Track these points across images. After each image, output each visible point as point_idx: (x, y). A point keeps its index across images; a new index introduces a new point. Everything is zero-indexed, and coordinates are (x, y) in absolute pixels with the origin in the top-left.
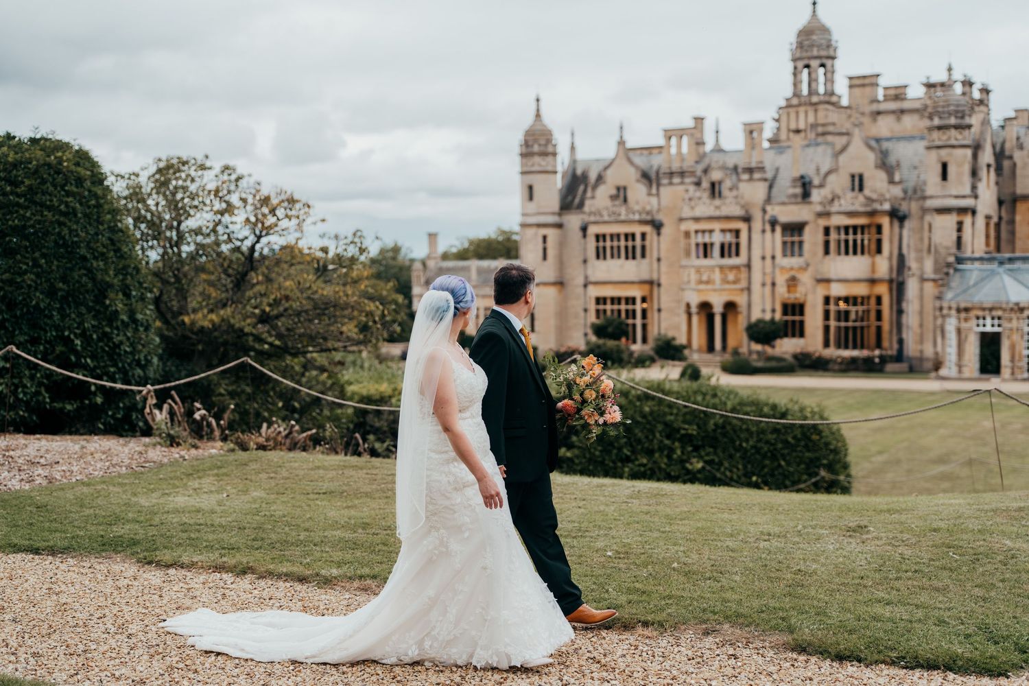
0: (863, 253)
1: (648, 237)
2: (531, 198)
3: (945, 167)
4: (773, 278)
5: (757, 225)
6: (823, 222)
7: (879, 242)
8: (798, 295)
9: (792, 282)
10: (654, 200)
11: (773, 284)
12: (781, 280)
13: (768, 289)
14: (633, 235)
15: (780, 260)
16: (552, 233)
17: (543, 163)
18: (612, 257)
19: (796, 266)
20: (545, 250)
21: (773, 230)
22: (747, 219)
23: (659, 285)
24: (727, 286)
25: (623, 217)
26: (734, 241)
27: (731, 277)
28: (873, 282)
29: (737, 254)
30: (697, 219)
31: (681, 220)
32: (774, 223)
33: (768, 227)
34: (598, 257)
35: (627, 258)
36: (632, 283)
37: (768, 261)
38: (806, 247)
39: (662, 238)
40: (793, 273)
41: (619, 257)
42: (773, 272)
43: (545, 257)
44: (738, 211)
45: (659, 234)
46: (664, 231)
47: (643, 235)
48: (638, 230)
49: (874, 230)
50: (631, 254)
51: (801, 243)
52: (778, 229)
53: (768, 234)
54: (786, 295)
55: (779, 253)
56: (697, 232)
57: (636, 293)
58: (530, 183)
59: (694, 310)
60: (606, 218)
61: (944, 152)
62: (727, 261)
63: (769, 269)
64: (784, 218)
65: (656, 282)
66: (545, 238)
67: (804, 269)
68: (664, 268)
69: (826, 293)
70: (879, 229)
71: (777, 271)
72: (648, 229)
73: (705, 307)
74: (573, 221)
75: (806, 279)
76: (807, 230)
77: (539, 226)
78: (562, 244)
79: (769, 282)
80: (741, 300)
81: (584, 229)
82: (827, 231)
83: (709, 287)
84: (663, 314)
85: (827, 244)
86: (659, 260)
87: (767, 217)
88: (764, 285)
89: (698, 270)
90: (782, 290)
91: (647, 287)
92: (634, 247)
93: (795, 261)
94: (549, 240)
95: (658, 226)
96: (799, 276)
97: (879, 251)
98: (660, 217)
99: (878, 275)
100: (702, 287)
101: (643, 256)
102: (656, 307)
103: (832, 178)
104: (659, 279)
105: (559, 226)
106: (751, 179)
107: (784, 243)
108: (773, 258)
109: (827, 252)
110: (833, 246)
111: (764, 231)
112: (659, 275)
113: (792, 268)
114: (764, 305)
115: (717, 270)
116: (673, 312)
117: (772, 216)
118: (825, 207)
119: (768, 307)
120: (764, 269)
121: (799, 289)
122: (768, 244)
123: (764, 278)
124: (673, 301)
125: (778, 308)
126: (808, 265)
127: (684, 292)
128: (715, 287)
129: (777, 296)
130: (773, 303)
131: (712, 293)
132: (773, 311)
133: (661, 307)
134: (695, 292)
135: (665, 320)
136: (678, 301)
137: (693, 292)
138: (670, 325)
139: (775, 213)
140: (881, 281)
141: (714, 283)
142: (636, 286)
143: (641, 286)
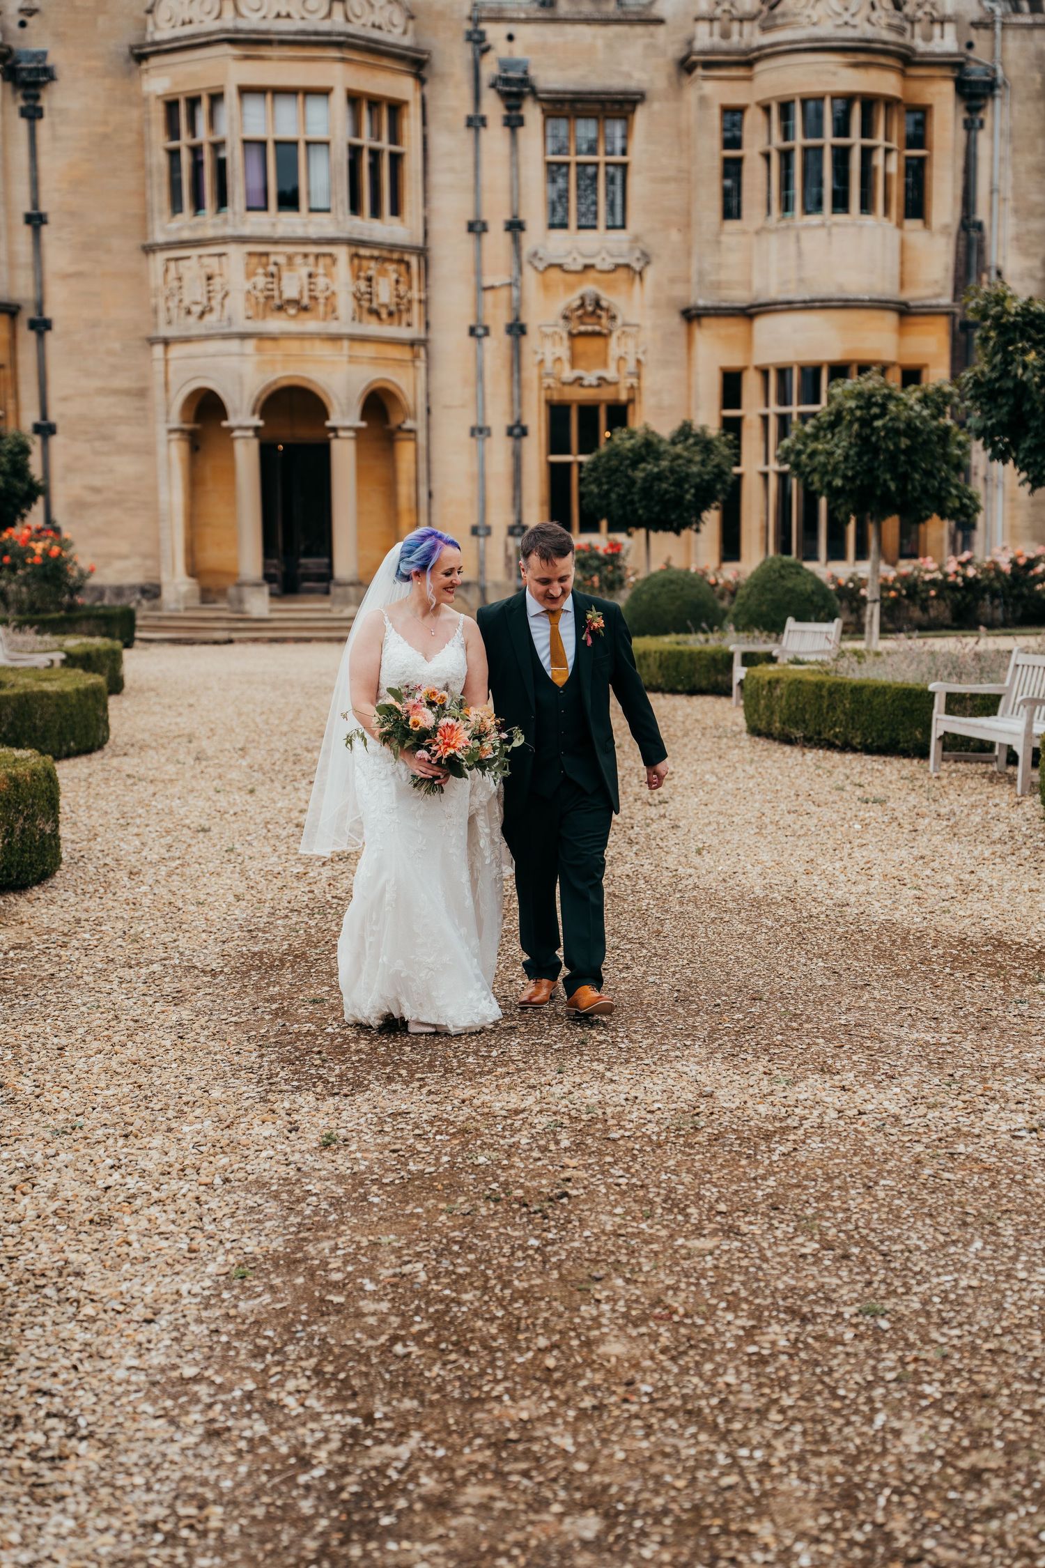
0: (867, 206)
4: (516, 308)
5: (452, 95)
7: (916, 173)
8: (610, 374)
9: (590, 323)
11: (517, 330)
12: (545, 313)
13: (497, 345)
15: (536, 234)
19: (604, 263)
21: (514, 122)
22: (417, 64)
23: (41, 326)
24: (372, 327)
26: (384, 145)
27: (384, 293)
28: (905, 312)
29: (396, 210)
30: (250, 43)
31: (140, 56)
32: (515, 91)
33: (493, 107)
37: (497, 238)
38: (636, 185)
39: (43, 127)
40: (589, 287)
42: (515, 283)
44: (397, 35)
45: (32, 114)
46: (51, 99)
49: (901, 127)
51: (624, 167)
52: (532, 113)
53: (495, 135)
54: (568, 374)
55: (535, 214)
56: (243, 96)
59: (236, 418)
62: (365, 227)
63: (496, 276)
64: (549, 78)
65: (28, 313)
67: (631, 272)
68: (57, 257)
69: (734, 361)
70: (921, 115)
71: (530, 276)
73: (294, 407)
75: (639, 310)
76: (641, 117)
79: (498, 319)
80: (408, 385)
83: (311, 324)
84: (55, 441)
85: (732, 168)
86: (36, 220)
87: (490, 68)
88: (477, 332)
89: (263, 255)
90: (547, 350)
93: (597, 244)
95: (27, 81)
96: (607, 297)
97: (916, 206)
98: (35, 40)
99: (916, 294)
100: (276, 324)
104: (40, 305)
107: (554, 170)
108: (515, 227)
109: (731, 209)
110: (755, 179)
111: (476, 123)
112: (40, 284)
113: (588, 267)
114: (481, 406)
115: (342, 253)
116: (105, 438)
117: (505, 65)
118: (726, 35)
119: (498, 421)
120: (478, 272)
121: (615, 348)
122: (495, 173)
123: (478, 304)
124: (102, 391)
125: (537, 421)
126: (646, 258)
127: (176, 351)
128: (334, 327)
129: (530, 373)
130: (517, 400)
131: (322, 350)
132: (518, 431)
133: (53, 417)
134: (250, 345)
135: (69, 469)
136: (127, 392)
137: (234, 345)
138: (96, 490)
139: (518, 51)
140: (930, 312)
141: (332, 311)
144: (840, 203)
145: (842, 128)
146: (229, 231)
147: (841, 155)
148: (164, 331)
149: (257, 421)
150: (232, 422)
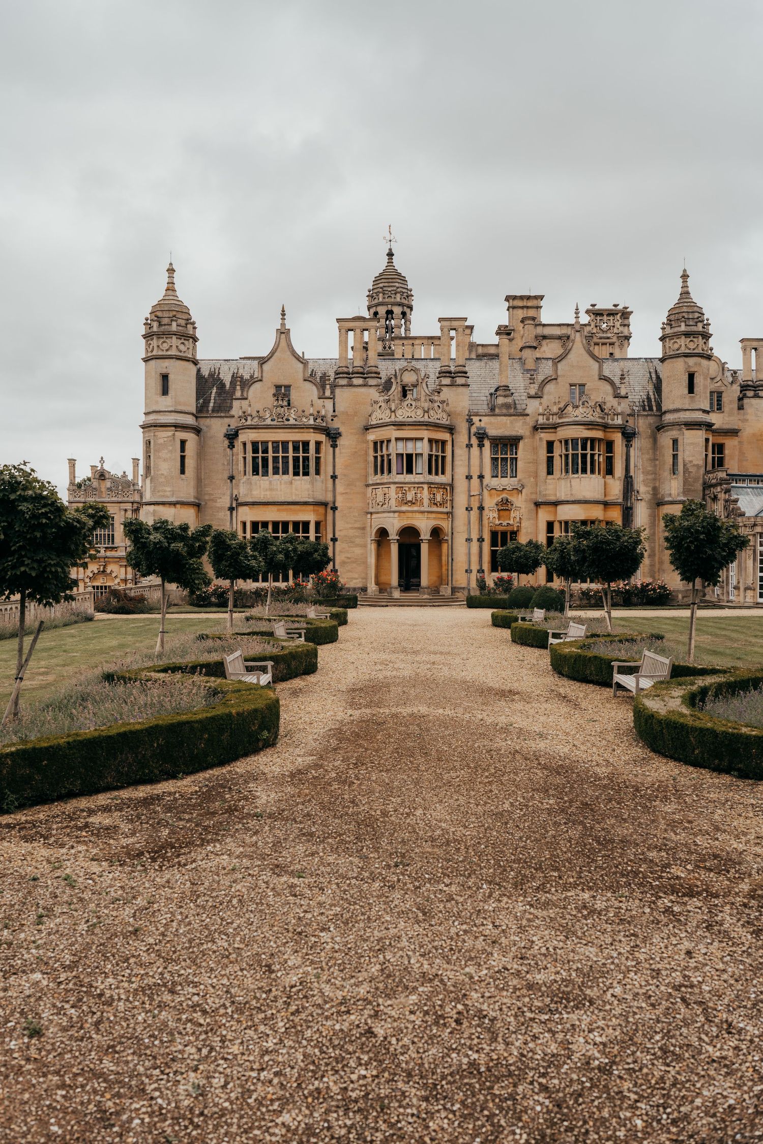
0: (593, 472)
1: (323, 447)
2: (165, 391)
3: (691, 377)
4: (481, 502)
5: (462, 438)
6: (546, 436)
7: (610, 461)
8: (511, 522)
9: (505, 506)
10: (329, 404)
11: (481, 508)
12: (490, 502)
13: (474, 513)
14: (306, 444)
15: (488, 479)
16: (190, 437)
17: (182, 347)
18: (276, 472)
19: (509, 488)
20: (183, 458)
21: (481, 446)
22: (451, 430)
23: (334, 509)
24: (435, 509)
25: (292, 422)
26: (440, 454)
27: (439, 498)
28: (606, 504)
29: (443, 473)
30: (399, 425)
31: (367, 429)
32: (482, 436)
33: (474, 441)
34: (255, 471)
35: (296, 474)
36: (306, 503)
37: (475, 481)
38: (520, 464)
39: (337, 450)
40: (504, 495)
41: (286, 472)
42: (481, 494)
43: (183, 472)
44: (445, 421)
45: (334, 446)
46: (341, 442)
47: (318, 444)
48: (312, 437)
49: (603, 447)
50: (301, 468)
51: (516, 459)
52: (487, 443)
53: (475, 450)
54: (497, 522)
55: (487, 471)
56: (397, 439)
57: (309, 516)
58: (164, 371)
59: (393, 536)
60: (269, 422)
61: (691, 361)
62: (434, 478)
63: (475, 491)
64: (492, 432)
65: (331, 505)
66: (183, 443)
67: (518, 491)
68: (340, 488)
69: (551, 519)
70: (610, 446)
71: (486, 492)
72: (322, 438)
73: (410, 533)
74: (217, 427)
75: (521, 502)
76: (521, 444)
77: (177, 426)
78: (201, 454)
79: (475, 505)
80: (445, 525)
81: (232, 437)
82: (550, 445)
83: (415, 508)
84: (337, 543)
85: (550, 460)
86: (334, 477)
87: (474, 430)
88: (469, 509)
89: (400, 486)
90: (491, 515)
91: (321, 509)
92: (306, 459)
93: (507, 482)
94: (188, 446)
95: (333, 436)
96: (510, 498)
97: (610, 471)
98: (336, 424)
99: (610, 498)
100: (404, 508)
101: (318, 472)
102: (330, 536)
103: (550, 388)
104: (334, 503)
105: (197, 431)
106: (452, 385)
107: (494, 460)
108: (481, 477)
109: (550, 472)
110: (558, 463)
111: (469, 446)
112: (334, 496)
113: (504, 489)
114: (469, 532)
115: (426, 487)
116: (352, 542)
117: (478, 429)
118: (548, 419)
119: (475, 536)
120: (469, 491)
121: (512, 514)
122: (475, 461)
123: (469, 501)
124: (352, 528)
125: (487, 536)
126: (523, 486)
127: (374, 516)
128: (422, 509)
129: (485, 522)
130: (481, 530)
131: (418, 515)
132: (481, 540)
133: (337, 536)
134: (396, 515)
135: (341, 552)
136: (359, 528)
137: (391, 515)
138: (348, 558)
139: (483, 424)
140: (615, 504)
141: (422, 504)
142: (311, 507)
143: (316, 508)
144: (584, 471)
145: (584, 448)
146: (391, 480)
147: (584, 456)
148: (371, 510)
149: (398, 538)
150: (390, 538)
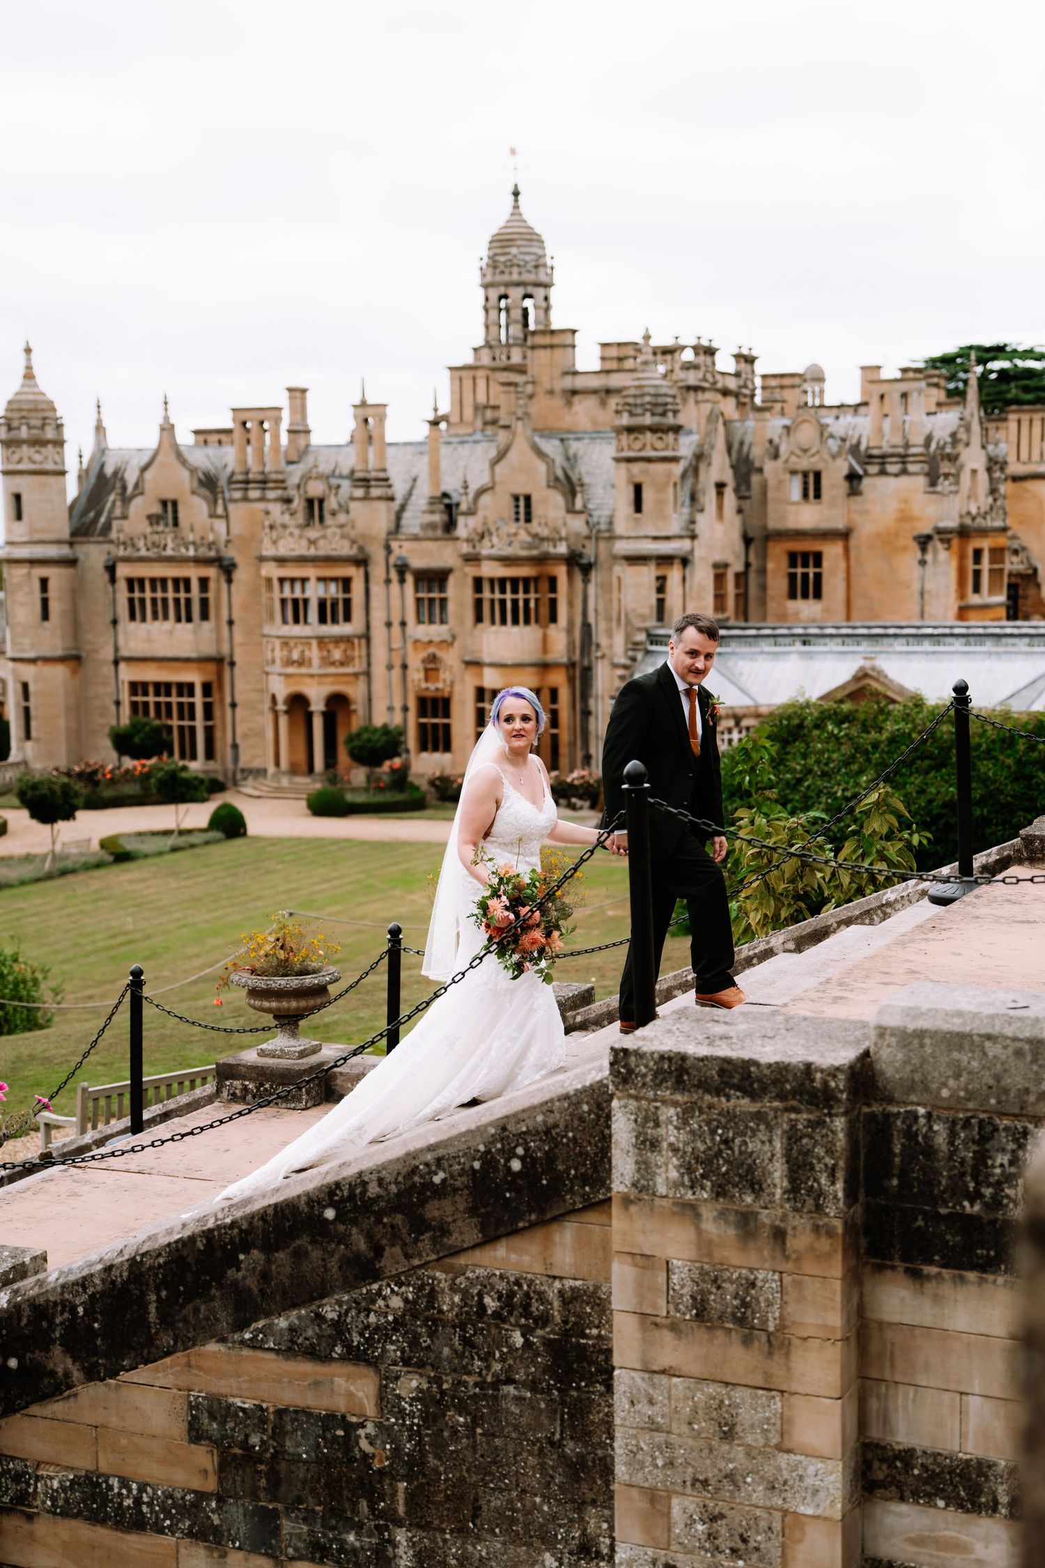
0: (527, 622)
1: (212, 585)
2: (19, 516)
3: (638, 489)
4: (404, 657)
5: (378, 571)
6: (471, 571)
7: (553, 604)
8: (440, 685)
9: (432, 666)
10: (220, 526)
11: (405, 667)
12: (415, 661)
13: (397, 672)
14: (187, 581)
15: (411, 627)
16: (56, 575)
17: (37, 457)
18: (155, 617)
19: (437, 639)
20: (45, 602)
21: (402, 581)
22: (362, 562)
23: (232, 664)
24: (332, 670)
25: (169, 552)
26: (341, 596)
27: (337, 654)
28: (544, 667)
29: (348, 618)
30: (281, 561)
31: (262, 559)
32: (402, 569)
33: (394, 575)
34: (132, 617)
35: (179, 620)
36: (187, 660)
37: (396, 628)
38: (451, 607)
39: (234, 586)
40: (431, 650)
41: (166, 617)
42: (404, 647)
43: (45, 616)
44: (346, 550)
45: (229, 581)
46: (239, 575)
47: (204, 582)
48: (194, 573)
49: (545, 585)
50: (184, 614)
51: (443, 601)
52: (410, 579)
53: (395, 587)
54: (424, 685)
55: (411, 616)
56: (282, 580)
57: (194, 677)
58: (16, 490)
59: (281, 707)
60: (143, 553)
61: (636, 468)
63: (396, 644)
64: (417, 563)
65: (227, 660)
66: (44, 582)
67: (447, 644)
68: (238, 637)
69: (478, 684)
70: (553, 582)
71: (410, 645)
72: (211, 572)
73: (298, 702)
74: (94, 555)
75: (450, 658)
76: (452, 581)
77: (32, 562)
78: (76, 593)
79: (397, 663)
80: (356, 692)
81: (111, 569)
82: (478, 583)
83: (304, 670)
84: (238, 710)
85: (478, 604)
86: (231, 622)
87: (392, 560)
88: (390, 667)
89: (286, 642)
90: (416, 675)
91: (212, 667)
92: (188, 601)
93: (435, 631)
94: (52, 585)
95: (228, 569)
96: (439, 654)
97: (553, 618)
98: (230, 553)
99: (551, 657)
100: (292, 670)
101: (205, 616)
102: (228, 700)
103: (486, 499)
104: (232, 655)
105: (71, 562)
106: (366, 498)
107: (419, 601)
108: (403, 624)
109: (479, 620)
110: (485, 608)
111: (388, 581)
112: (232, 648)
113: (431, 642)
114: (391, 699)
115: (314, 643)
116: (251, 709)
117: (399, 558)
118: (474, 547)
119: (398, 704)
120: (390, 642)
121: (442, 675)
122: (395, 602)
123: (390, 657)
124: (250, 690)
125: (412, 704)
126: (454, 637)
127: (268, 678)
128: (312, 671)
129: (410, 685)
130: (405, 696)
131: (308, 680)
132: (405, 709)
133: (236, 700)
134: (284, 678)
135: (241, 721)
136: (258, 692)
137: (278, 678)
138: (251, 729)
139: (404, 553)
140: (557, 665)
141: (310, 665)
142: (194, 665)
143: (203, 665)
147: (515, 602)
148: (265, 670)
150: (278, 708)
